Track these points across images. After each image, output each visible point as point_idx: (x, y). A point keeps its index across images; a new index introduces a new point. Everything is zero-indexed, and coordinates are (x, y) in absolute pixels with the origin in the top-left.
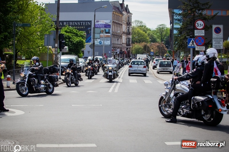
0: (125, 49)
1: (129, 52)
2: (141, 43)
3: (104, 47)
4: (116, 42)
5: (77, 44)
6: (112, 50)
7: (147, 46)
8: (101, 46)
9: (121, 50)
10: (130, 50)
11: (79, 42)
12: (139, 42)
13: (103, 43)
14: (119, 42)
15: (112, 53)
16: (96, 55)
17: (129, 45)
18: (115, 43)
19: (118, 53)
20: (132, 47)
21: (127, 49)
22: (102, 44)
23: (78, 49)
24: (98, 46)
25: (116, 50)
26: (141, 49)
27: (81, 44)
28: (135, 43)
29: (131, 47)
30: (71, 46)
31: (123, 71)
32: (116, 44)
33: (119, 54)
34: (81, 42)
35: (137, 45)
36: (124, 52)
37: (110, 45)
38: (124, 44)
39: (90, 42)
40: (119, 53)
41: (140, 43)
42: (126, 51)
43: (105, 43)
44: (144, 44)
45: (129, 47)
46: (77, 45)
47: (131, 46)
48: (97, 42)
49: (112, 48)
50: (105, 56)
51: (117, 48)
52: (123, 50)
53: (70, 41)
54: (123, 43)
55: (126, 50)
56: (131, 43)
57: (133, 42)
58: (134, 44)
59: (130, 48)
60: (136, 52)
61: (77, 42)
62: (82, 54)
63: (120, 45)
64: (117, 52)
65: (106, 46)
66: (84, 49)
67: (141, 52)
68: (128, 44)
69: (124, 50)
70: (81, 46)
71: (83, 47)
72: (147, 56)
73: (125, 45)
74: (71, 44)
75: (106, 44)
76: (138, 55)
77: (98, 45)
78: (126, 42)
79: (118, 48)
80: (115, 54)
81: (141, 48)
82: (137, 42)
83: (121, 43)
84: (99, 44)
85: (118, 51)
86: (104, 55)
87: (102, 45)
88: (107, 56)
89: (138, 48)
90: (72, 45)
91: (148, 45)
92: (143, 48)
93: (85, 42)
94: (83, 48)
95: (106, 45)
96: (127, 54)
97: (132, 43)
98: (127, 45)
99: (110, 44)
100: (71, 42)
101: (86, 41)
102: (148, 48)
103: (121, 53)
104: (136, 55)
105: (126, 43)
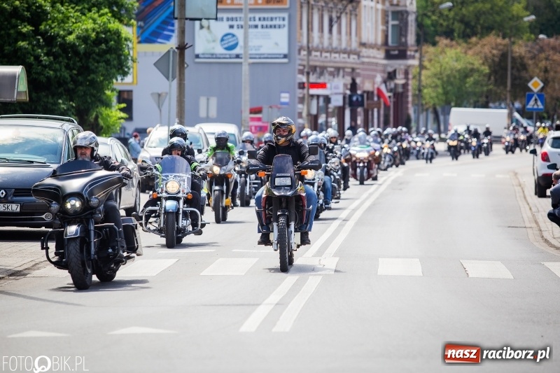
0: (379, 79)
1: (399, 97)
2: (474, 39)
3: (245, 68)
4: (321, 37)
5: (85, 54)
6: (302, 86)
7: (514, 59)
8: (229, 62)
9: (354, 86)
10: (405, 86)
11: (98, 41)
12: (465, 36)
13: (241, 43)
14: (341, 39)
15: (302, 100)
16: (203, 114)
17: (402, 55)
18: (316, 40)
19: (337, 101)
20: (422, 67)
21: (391, 76)
22: (237, 51)
23: (93, 83)
24: (212, 61)
25: (323, 86)
26: (476, 76)
27: (109, 51)
28: (444, 41)
29: (415, 62)
30: (49, 67)
31: (354, 210)
32: (322, 51)
33: (340, 112)
34: (106, 41)
35: (451, 53)
36: (370, 94)
37: (285, 56)
38: (372, 46)
39: (168, 38)
40: (340, 103)
41: (469, 37)
42: (383, 88)
43: (253, 42)
44: (490, 44)
45: (399, 64)
46: (87, 55)
47: (413, 57)
48: (206, 40)
49: (301, 72)
50: (259, 119)
51: (332, 74)
52: (368, 86)
53: (43, 34)
54: (364, 40)
55: (385, 82)
56: (411, 39)
57: (426, 37)
58: (434, 44)
59: (406, 73)
60: (446, 93)
61: (84, 39)
62: (114, 113)
63: (349, 52)
64: (327, 99)
65: (262, 64)
66: (128, 79)
67: (475, 94)
68: (396, 52)
69: (372, 83)
70: (108, 62)
71: (121, 68)
72: (510, 116)
73: (381, 54)
74: (47, 54)
75: (262, 51)
76: (455, 111)
77: (213, 56)
78: (386, 37)
79: (338, 70)
80: (314, 111)
81: (472, 70)
82: (449, 34)
83: (354, 45)
84: (219, 49)
85: (336, 89)
86: (246, 115)
87: (238, 56)
88: (265, 119)
89: (459, 71)
90: (56, 56)
91: (520, 48)
92: (486, 69)
93: (135, 40)
94: (125, 74)
95: (261, 56)
96: (387, 107)
97: (418, 42)
98: (389, 56)
99: (285, 51)
100: (50, 40)
101: (147, 34)
102: (520, 65)
103: (356, 101)
104: (447, 113)
105: (386, 43)
